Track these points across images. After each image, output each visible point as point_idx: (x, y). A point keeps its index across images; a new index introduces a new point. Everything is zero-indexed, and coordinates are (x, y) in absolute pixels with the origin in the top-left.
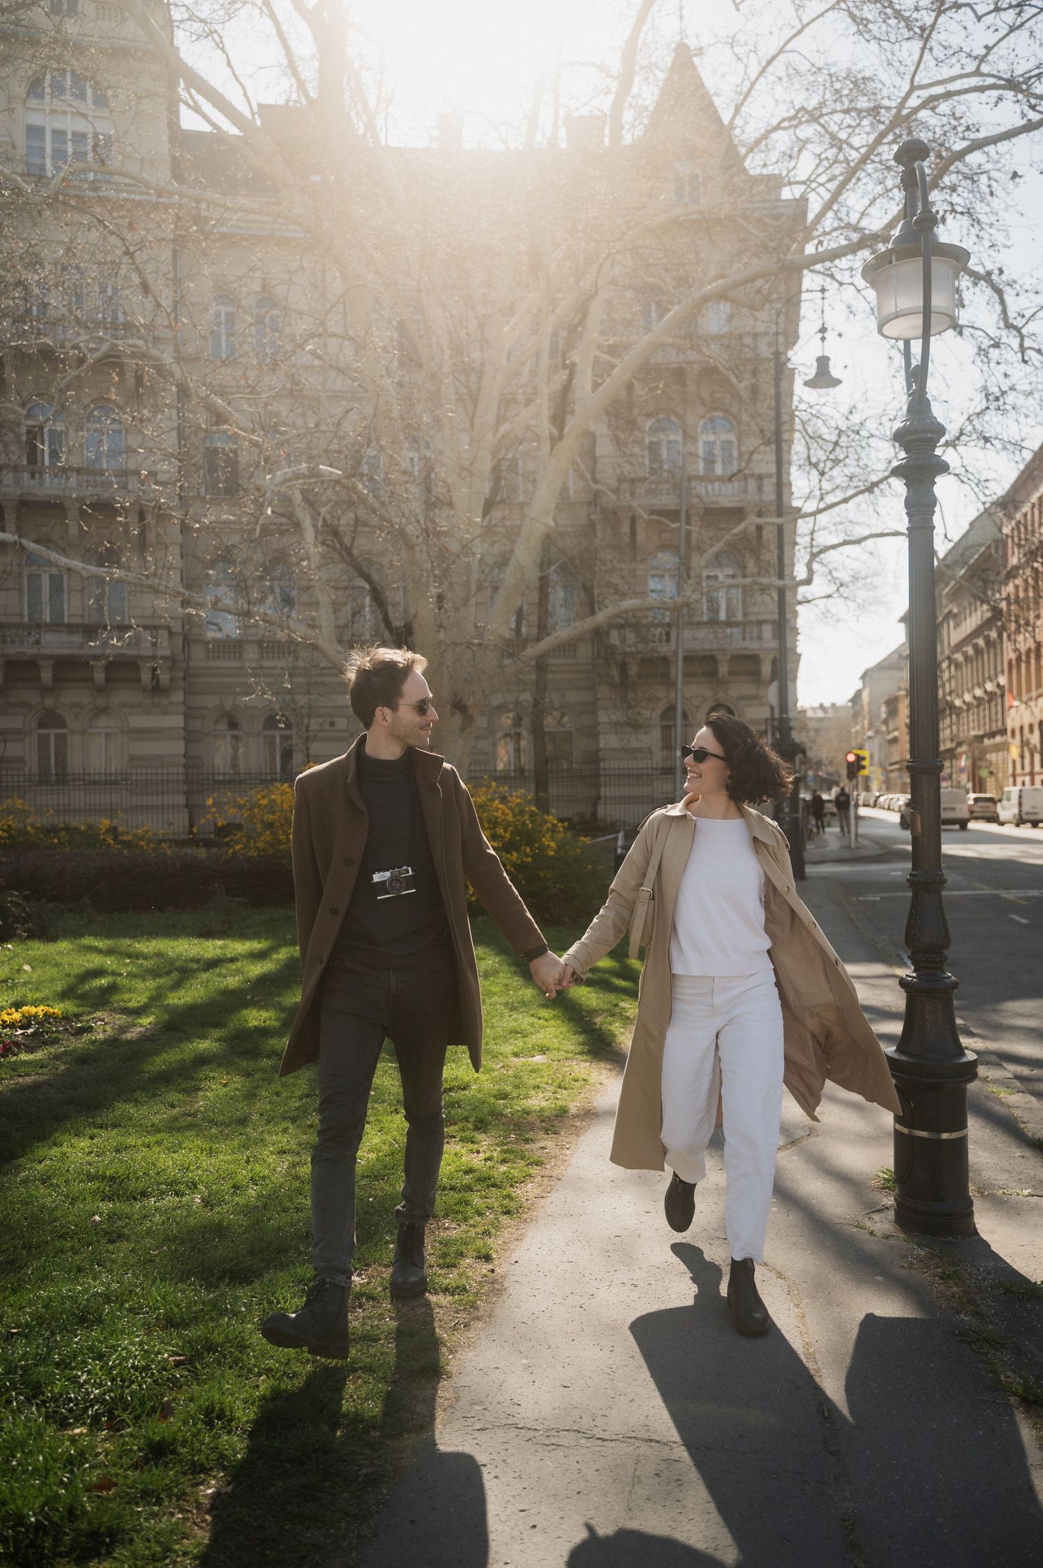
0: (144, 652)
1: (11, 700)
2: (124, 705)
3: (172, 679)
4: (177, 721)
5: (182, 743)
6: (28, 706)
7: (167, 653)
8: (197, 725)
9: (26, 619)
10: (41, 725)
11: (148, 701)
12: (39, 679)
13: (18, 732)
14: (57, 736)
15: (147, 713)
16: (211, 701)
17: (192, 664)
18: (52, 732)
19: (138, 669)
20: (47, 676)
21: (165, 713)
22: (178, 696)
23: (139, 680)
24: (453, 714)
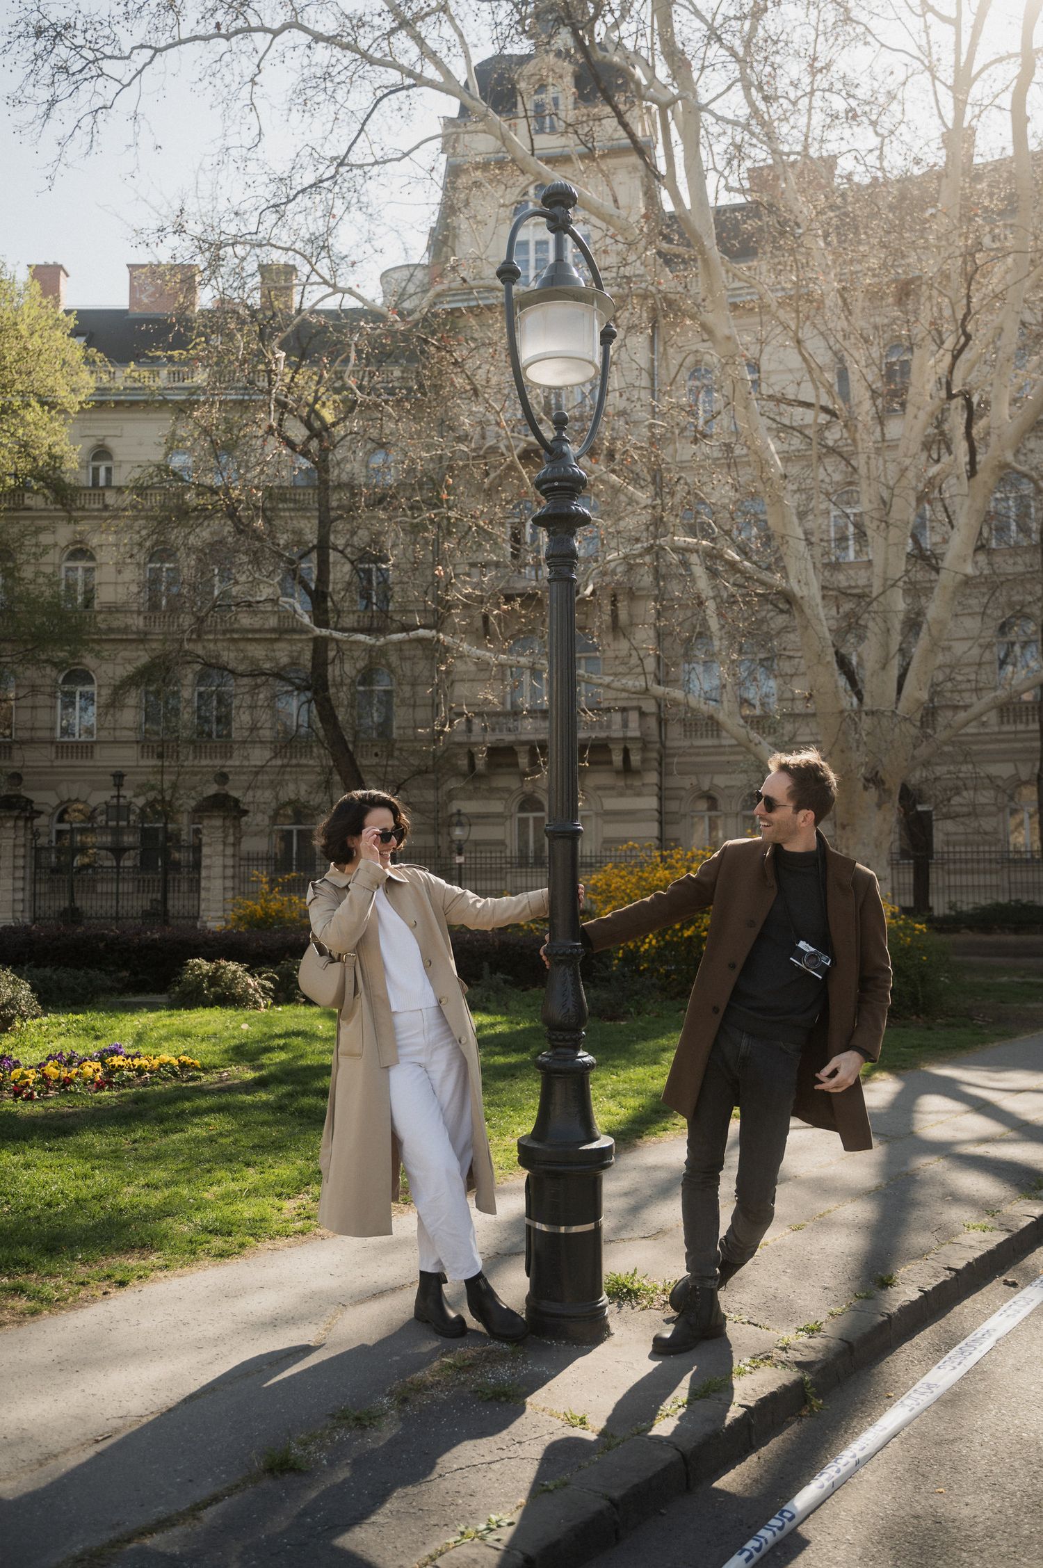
0: (615, 735)
1: (494, 785)
2: (598, 788)
3: (644, 761)
4: (651, 803)
5: (656, 825)
6: (508, 790)
7: (637, 734)
8: (673, 806)
9: (509, 707)
10: (522, 808)
11: (622, 783)
12: (516, 765)
13: (499, 815)
14: (535, 818)
15: (621, 795)
16: (687, 782)
17: (669, 744)
18: (531, 815)
19: (609, 751)
20: (523, 761)
21: (639, 795)
22: (652, 778)
23: (610, 762)
24: (866, 788)
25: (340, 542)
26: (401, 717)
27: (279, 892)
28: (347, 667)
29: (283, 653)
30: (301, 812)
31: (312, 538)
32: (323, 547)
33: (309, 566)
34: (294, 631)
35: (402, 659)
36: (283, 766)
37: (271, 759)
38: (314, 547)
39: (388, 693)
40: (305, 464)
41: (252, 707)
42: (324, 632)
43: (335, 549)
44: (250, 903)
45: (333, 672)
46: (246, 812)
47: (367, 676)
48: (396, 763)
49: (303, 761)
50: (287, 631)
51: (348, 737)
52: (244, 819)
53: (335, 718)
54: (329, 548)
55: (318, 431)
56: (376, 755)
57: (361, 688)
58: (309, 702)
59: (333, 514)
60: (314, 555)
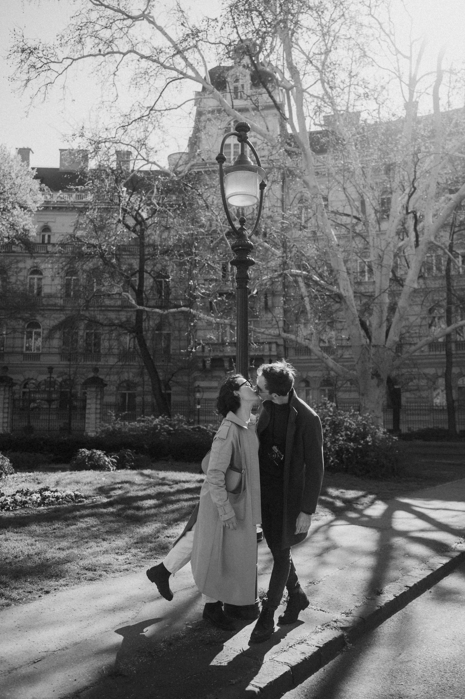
0: (266, 354)
1: (214, 375)
6: (220, 377)
7: (275, 353)
9: (220, 341)
12: (223, 366)
13: (216, 388)
17: (289, 358)
24: (372, 378)
25: (149, 269)
26: (174, 345)
27: (120, 420)
28: (151, 323)
29: (123, 316)
30: (130, 385)
31: (136, 267)
32: (141, 271)
33: (135, 279)
34: (128, 307)
35: (175, 320)
36: (122, 365)
37: (117, 362)
38: (138, 271)
39: (169, 334)
40: (134, 235)
41: (109, 340)
42: (141, 308)
43: (147, 272)
44: (107, 425)
45: (145, 325)
46: (106, 385)
47: (159, 327)
48: (172, 364)
49: (132, 363)
50: (125, 307)
51: (151, 352)
52: (105, 388)
53: (146, 345)
54: (143, 271)
55: (140, 222)
56: (163, 361)
57: (157, 332)
58: (134, 338)
59: (146, 257)
60: (137, 275)
